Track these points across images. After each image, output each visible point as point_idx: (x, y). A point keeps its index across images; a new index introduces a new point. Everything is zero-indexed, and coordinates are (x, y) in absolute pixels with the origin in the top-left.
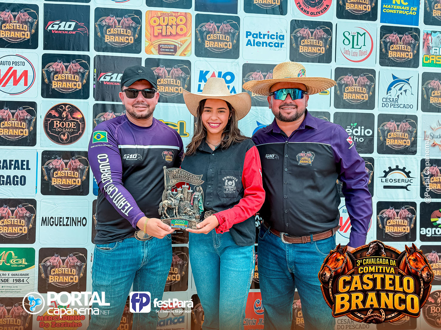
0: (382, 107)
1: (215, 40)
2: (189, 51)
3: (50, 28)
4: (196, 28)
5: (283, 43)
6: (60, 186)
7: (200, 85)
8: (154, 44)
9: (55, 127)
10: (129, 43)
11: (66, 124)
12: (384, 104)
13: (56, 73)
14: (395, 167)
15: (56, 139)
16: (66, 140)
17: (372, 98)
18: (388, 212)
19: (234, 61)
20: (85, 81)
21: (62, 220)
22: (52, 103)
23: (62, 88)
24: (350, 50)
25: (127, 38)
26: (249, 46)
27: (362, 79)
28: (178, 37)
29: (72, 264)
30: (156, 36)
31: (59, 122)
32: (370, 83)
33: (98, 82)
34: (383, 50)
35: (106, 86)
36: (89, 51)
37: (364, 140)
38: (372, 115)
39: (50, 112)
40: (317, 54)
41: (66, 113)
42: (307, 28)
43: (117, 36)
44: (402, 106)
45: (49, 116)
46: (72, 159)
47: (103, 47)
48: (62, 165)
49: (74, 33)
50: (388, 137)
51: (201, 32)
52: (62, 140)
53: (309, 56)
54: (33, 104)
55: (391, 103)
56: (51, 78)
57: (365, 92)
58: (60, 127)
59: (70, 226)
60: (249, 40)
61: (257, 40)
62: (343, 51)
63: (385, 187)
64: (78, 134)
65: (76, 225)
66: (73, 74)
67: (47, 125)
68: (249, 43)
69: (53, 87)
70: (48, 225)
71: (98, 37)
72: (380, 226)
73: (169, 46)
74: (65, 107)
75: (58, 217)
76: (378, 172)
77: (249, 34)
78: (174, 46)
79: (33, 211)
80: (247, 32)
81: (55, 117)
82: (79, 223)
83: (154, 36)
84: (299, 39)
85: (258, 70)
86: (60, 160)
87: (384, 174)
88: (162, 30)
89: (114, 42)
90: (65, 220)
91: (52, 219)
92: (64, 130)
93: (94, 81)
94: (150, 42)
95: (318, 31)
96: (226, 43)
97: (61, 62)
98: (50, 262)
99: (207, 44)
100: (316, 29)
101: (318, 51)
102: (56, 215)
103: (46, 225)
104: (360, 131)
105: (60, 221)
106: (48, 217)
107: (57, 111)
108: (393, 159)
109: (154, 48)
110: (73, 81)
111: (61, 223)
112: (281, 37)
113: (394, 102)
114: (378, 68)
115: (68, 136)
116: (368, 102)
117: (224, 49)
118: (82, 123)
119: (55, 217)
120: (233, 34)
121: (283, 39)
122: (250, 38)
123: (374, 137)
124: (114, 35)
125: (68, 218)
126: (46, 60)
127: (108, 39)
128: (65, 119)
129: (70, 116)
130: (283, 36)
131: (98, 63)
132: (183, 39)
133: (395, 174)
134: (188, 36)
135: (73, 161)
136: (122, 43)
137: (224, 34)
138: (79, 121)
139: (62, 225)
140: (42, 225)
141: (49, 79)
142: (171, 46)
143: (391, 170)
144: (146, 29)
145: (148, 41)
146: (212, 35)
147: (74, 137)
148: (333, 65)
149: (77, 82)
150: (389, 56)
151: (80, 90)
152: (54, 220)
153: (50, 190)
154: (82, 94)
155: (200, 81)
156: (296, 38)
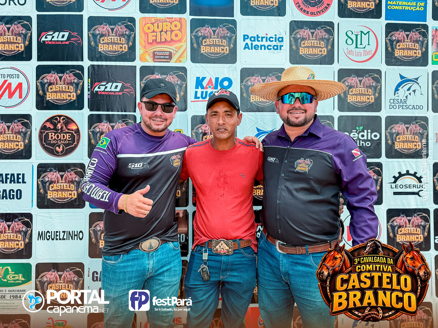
0: (390, 108)
1: (211, 44)
2: (185, 57)
3: (43, 39)
4: (191, 33)
5: (283, 46)
6: (56, 199)
7: (196, 92)
8: (149, 52)
9: (50, 139)
10: (123, 51)
11: (61, 136)
12: (391, 106)
13: (50, 84)
14: (405, 172)
15: (52, 152)
16: (62, 152)
17: (378, 100)
18: (399, 220)
19: (232, 66)
20: (79, 92)
21: (58, 234)
22: (47, 115)
23: (56, 100)
24: (354, 50)
25: (121, 46)
26: (247, 49)
27: (368, 80)
28: (173, 43)
29: (69, 280)
30: (151, 43)
31: (53, 134)
32: (376, 84)
33: (92, 92)
34: (389, 49)
35: (101, 96)
36: (82, 60)
37: (371, 144)
38: (379, 118)
39: (45, 124)
40: (319, 56)
41: (61, 125)
42: (307, 29)
43: (111, 44)
44: (410, 107)
45: (44, 128)
46: (68, 172)
47: (97, 56)
48: (57, 177)
49: (67, 43)
50: (397, 141)
51: (197, 37)
52: (57, 152)
53: (311, 58)
54: (28, 117)
55: (399, 104)
56: (46, 89)
57: (370, 94)
58: (55, 139)
59: (67, 240)
60: (247, 44)
61: (254, 43)
62: (346, 51)
63: (395, 193)
64: (73, 146)
65: (72, 239)
66: (67, 85)
67: (42, 137)
68: (246, 47)
69: (48, 99)
70: (44, 240)
71: (92, 46)
72: (391, 235)
73: (163, 53)
74: (60, 118)
75: (54, 232)
76: (387, 177)
77: (246, 37)
78: (169, 53)
79: (28, 225)
80: (244, 36)
81: (49, 129)
82: (76, 237)
83: (148, 43)
84: (299, 41)
85: (257, 74)
86: (55, 173)
87: (394, 179)
88: (156, 36)
89: (108, 51)
90: (62, 234)
91: (48, 233)
92: (59, 143)
93: (89, 91)
94: (144, 49)
95: (319, 31)
96: (223, 48)
97: (55, 73)
98: (47, 278)
99: (203, 49)
100: (317, 30)
101: (320, 52)
102: (52, 229)
103: (43, 240)
104: (367, 135)
105: (57, 236)
106: (45, 232)
107: (52, 123)
108: (402, 163)
109: (149, 55)
110: (67, 92)
111: (58, 237)
112: (280, 39)
113: (402, 103)
114: (383, 67)
115: (63, 148)
116: (374, 104)
117: (221, 54)
118: (77, 135)
119: (52, 232)
120: (230, 38)
121: (282, 41)
122: (248, 41)
123: (381, 140)
124: (108, 44)
125: (64, 232)
126: (41, 71)
127: (102, 48)
128: (60, 131)
129: (64, 127)
130: (282, 38)
131: (92, 73)
132: (178, 45)
133: (406, 179)
134: (183, 41)
135: (69, 174)
136: (116, 52)
137: (221, 38)
138: (74, 132)
139: (59, 239)
140: (38, 240)
141: (43, 91)
142: (166, 53)
143: (401, 175)
144: (140, 36)
145: (142, 48)
146: (208, 40)
147: (69, 149)
148: (336, 67)
149: (71, 92)
150: (396, 55)
151: (75, 101)
152: (50, 234)
153: (46, 203)
154: (76, 105)
155: (197, 87)
156: (296, 40)
